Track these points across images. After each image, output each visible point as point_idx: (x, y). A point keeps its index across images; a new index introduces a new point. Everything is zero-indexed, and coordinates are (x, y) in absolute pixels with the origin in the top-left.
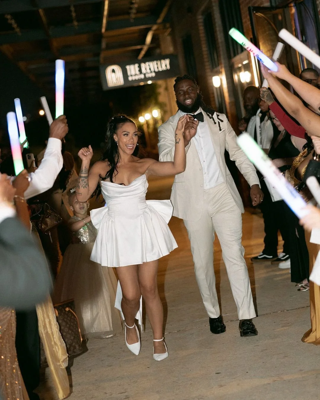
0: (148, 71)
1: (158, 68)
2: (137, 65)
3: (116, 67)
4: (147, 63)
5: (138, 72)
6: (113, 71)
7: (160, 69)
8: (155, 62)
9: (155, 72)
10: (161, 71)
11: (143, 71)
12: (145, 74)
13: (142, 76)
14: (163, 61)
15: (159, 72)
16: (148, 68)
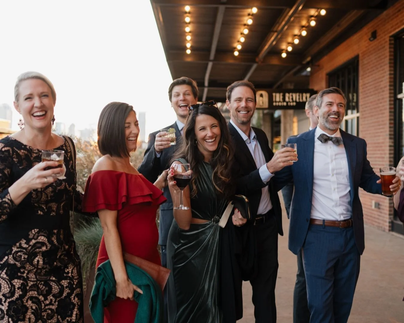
0: (291, 100)
1: (299, 99)
2: (281, 94)
3: (264, 93)
4: (291, 94)
5: (281, 100)
6: (261, 95)
7: (301, 100)
8: (298, 94)
9: (296, 102)
10: (301, 102)
11: (287, 99)
12: (287, 103)
13: (285, 104)
14: (304, 95)
15: (300, 102)
16: (291, 97)
